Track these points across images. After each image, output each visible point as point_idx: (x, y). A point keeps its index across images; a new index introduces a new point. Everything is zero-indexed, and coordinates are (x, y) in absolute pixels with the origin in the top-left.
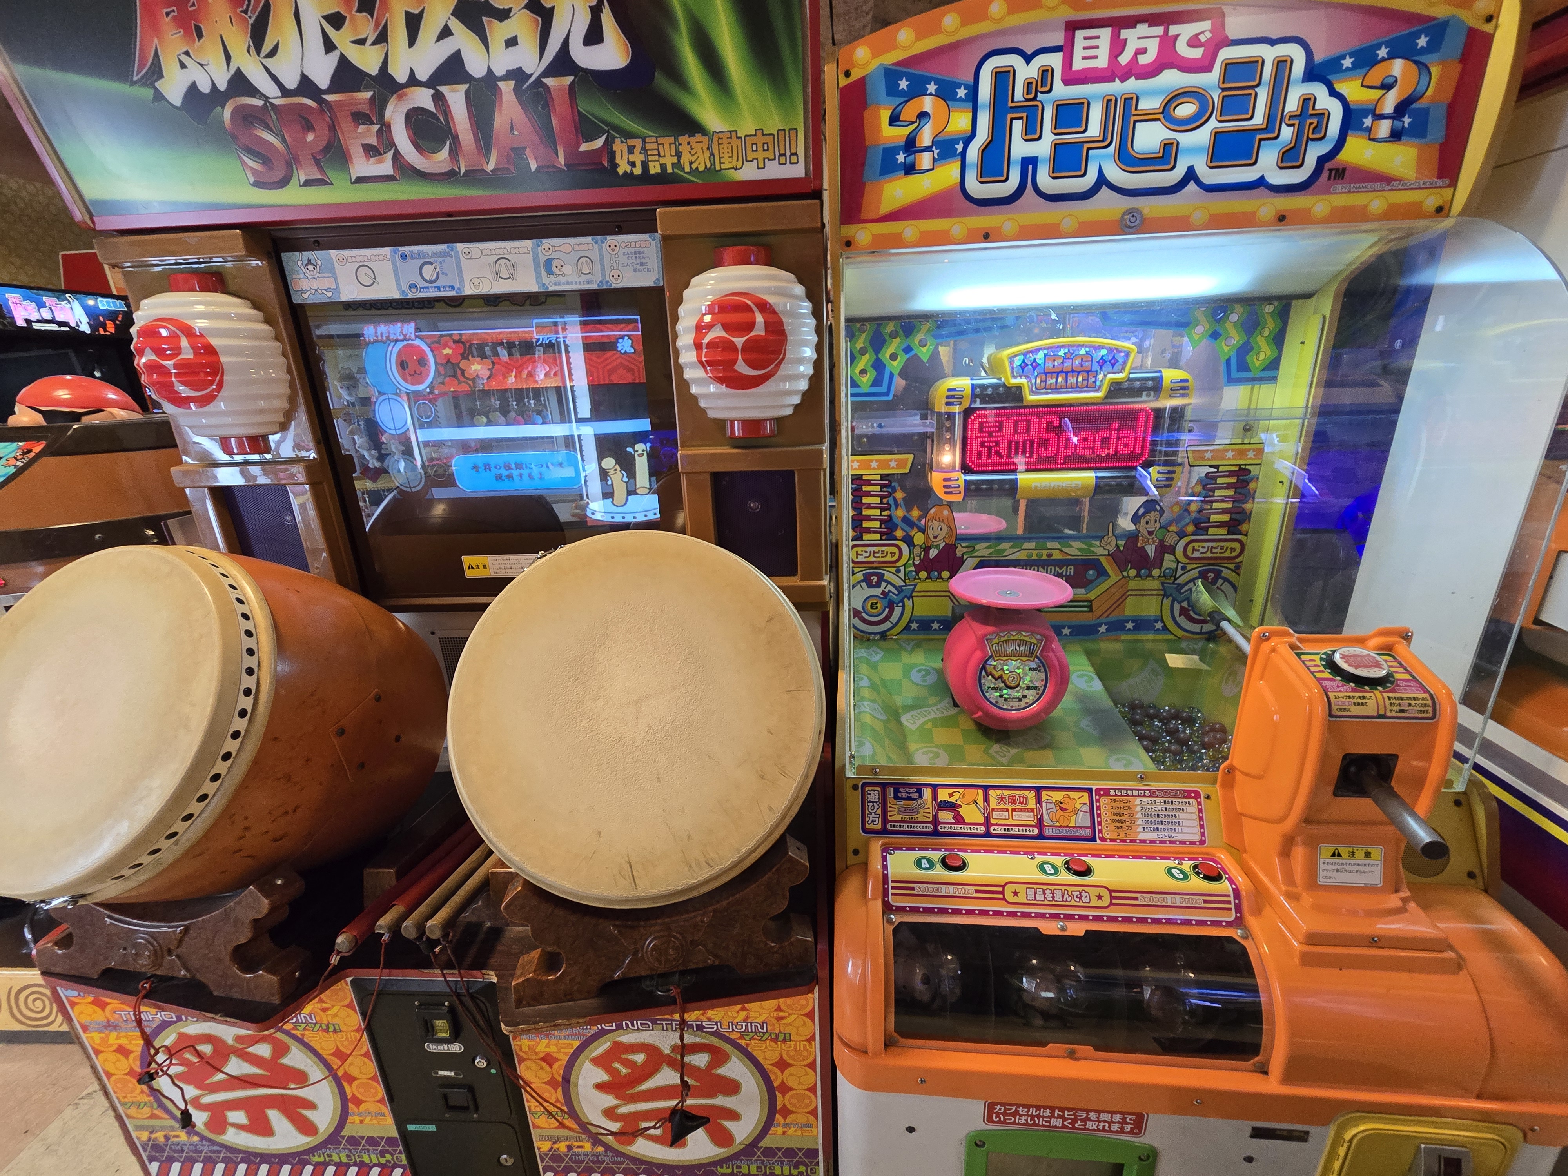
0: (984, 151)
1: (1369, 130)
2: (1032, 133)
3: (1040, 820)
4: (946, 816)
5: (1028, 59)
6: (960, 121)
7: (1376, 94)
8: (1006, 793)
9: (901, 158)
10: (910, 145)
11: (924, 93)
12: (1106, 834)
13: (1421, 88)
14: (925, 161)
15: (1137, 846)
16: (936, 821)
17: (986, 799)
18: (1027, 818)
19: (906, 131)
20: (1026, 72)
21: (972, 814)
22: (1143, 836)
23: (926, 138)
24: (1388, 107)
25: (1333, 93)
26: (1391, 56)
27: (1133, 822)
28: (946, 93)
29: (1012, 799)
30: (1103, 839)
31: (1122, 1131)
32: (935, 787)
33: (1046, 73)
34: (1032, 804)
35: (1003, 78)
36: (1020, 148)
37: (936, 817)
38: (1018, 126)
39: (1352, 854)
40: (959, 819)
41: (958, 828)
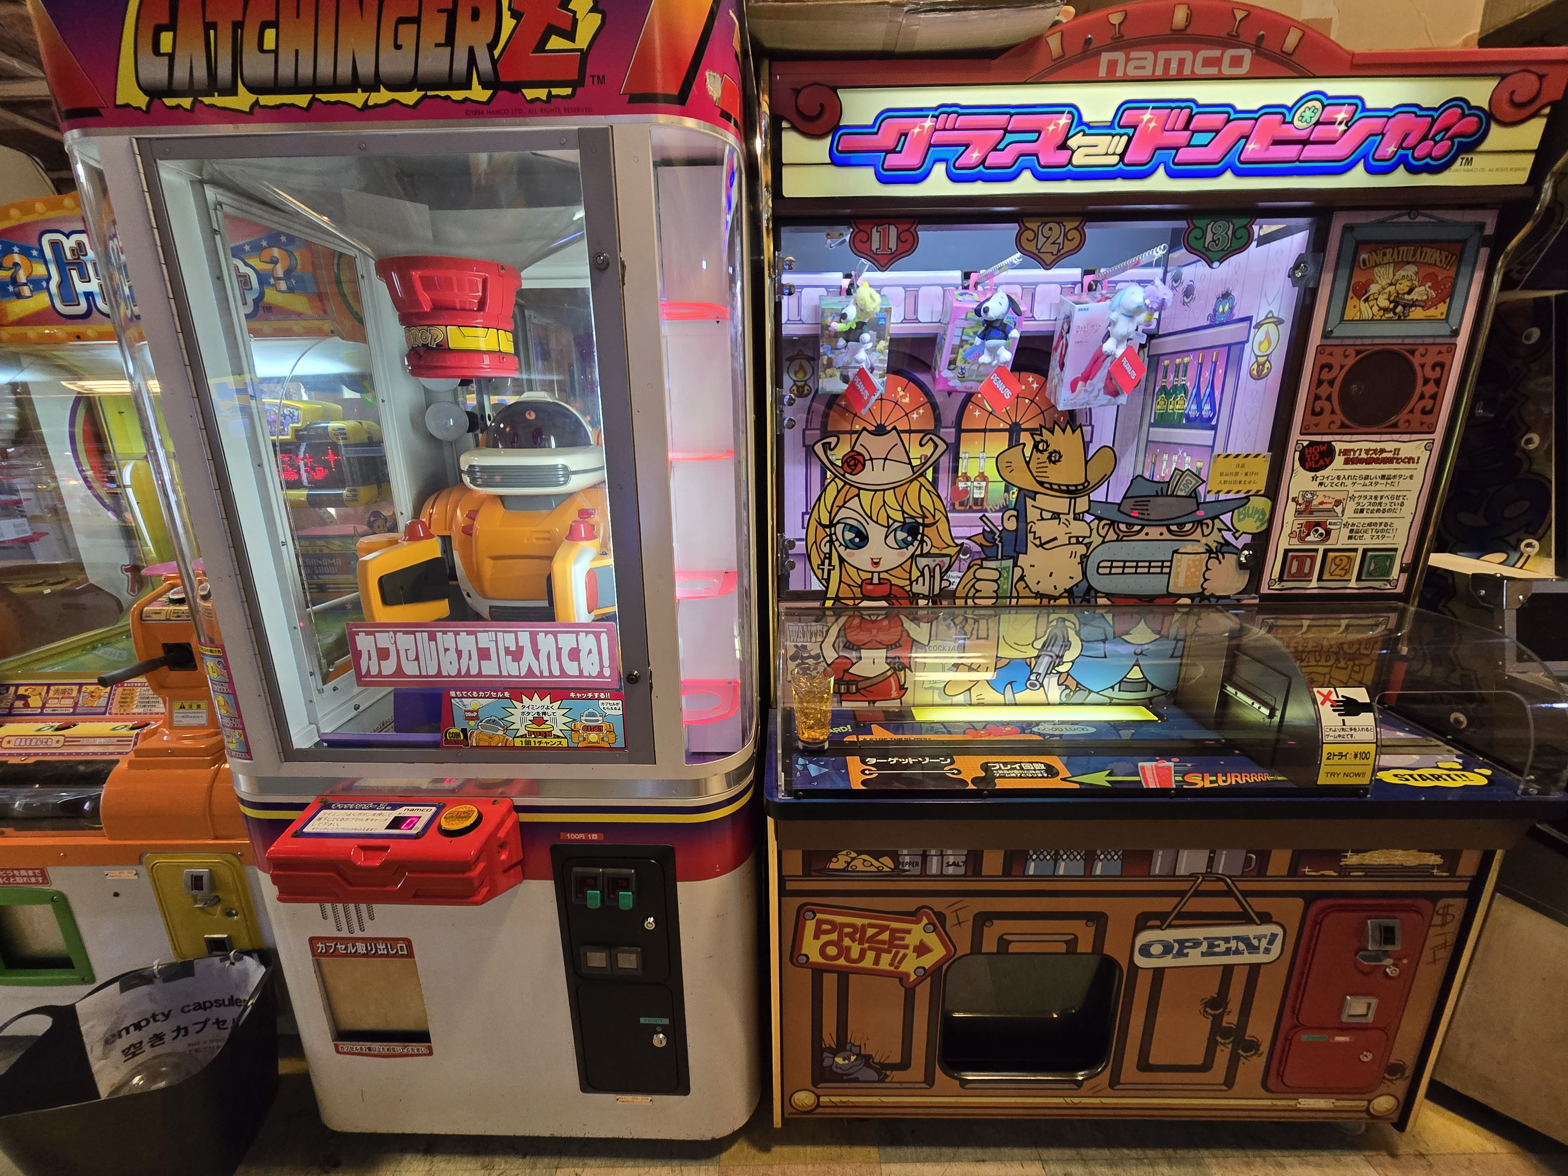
0: (60, 286)
1: (274, 285)
2: (85, 277)
3: (76, 704)
4: (19, 704)
5: (67, 236)
6: (39, 270)
7: (270, 266)
8: (61, 687)
9: (11, 288)
10: (14, 281)
11: (12, 252)
12: (113, 711)
13: (294, 263)
14: (26, 291)
15: (131, 716)
16: (12, 707)
17: (48, 692)
18: (69, 702)
19: (9, 273)
20: (69, 244)
21: (35, 702)
22: (135, 711)
23: (22, 277)
24: (280, 274)
25: (246, 264)
26: (270, 246)
27: (132, 702)
28: (25, 252)
29: (64, 691)
30: (110, 714)
31: (37, 883)
32: (17, 686)
33: (80, 244)
34: (75, 694)
35: (56, 246)
36: (81, 287)
37: (12, 704)
38: (74, 273)
39: (191, 707)
40: (26, 705)
41: (25, 711)
